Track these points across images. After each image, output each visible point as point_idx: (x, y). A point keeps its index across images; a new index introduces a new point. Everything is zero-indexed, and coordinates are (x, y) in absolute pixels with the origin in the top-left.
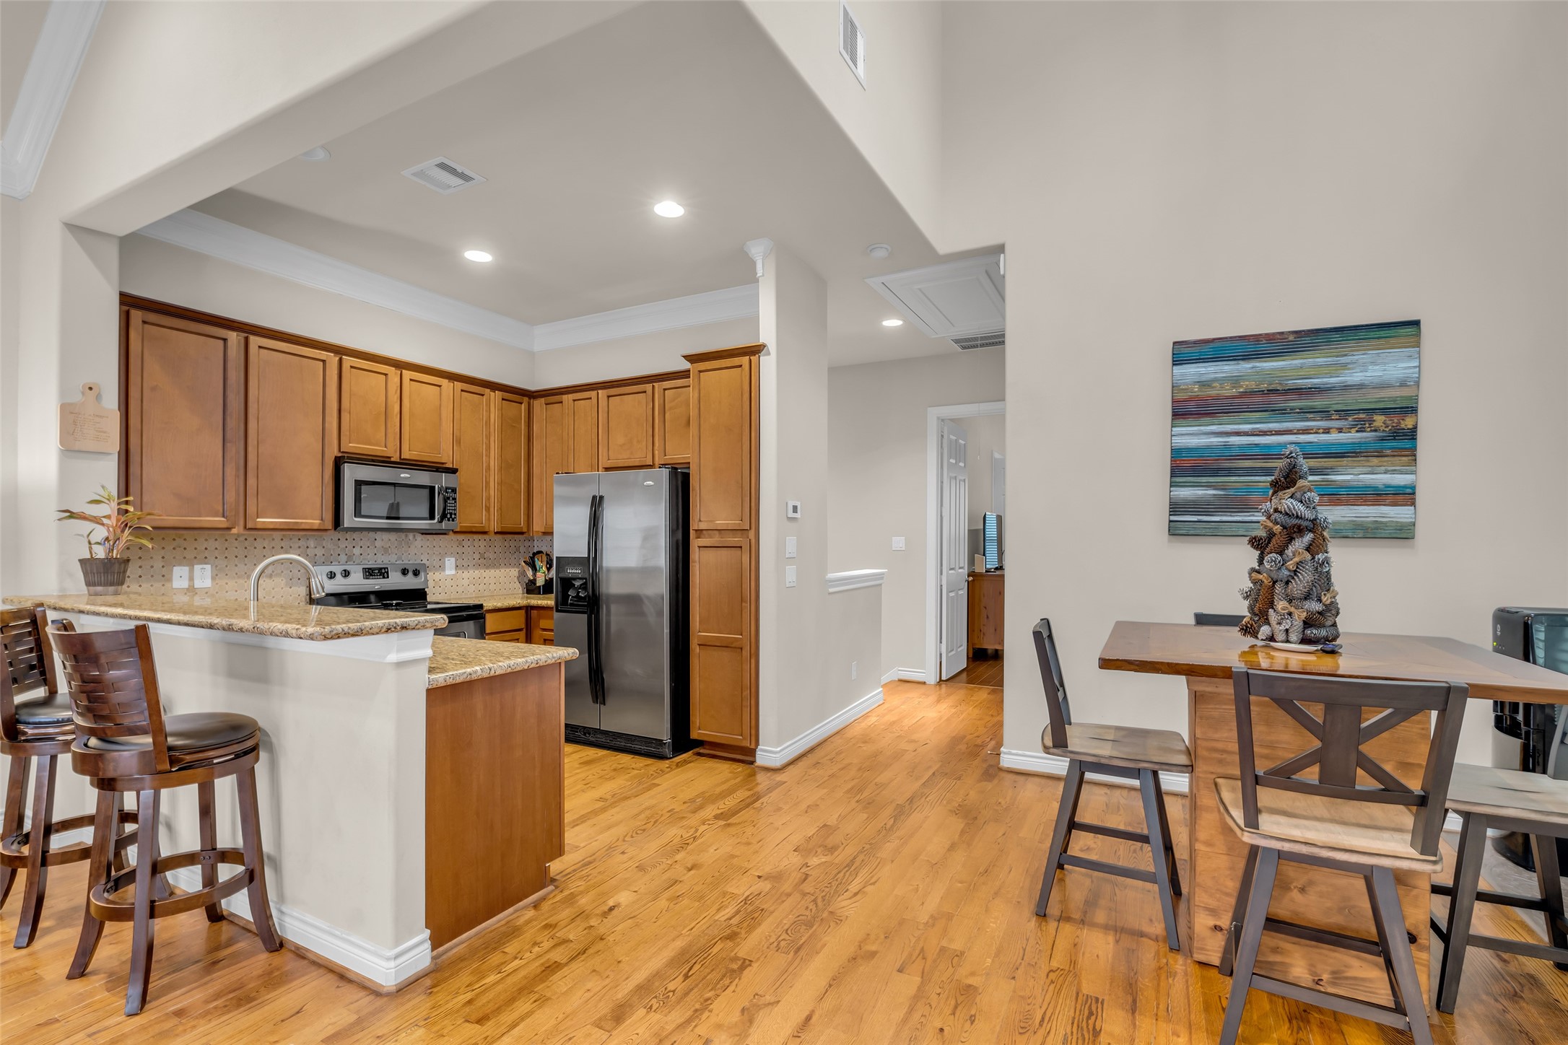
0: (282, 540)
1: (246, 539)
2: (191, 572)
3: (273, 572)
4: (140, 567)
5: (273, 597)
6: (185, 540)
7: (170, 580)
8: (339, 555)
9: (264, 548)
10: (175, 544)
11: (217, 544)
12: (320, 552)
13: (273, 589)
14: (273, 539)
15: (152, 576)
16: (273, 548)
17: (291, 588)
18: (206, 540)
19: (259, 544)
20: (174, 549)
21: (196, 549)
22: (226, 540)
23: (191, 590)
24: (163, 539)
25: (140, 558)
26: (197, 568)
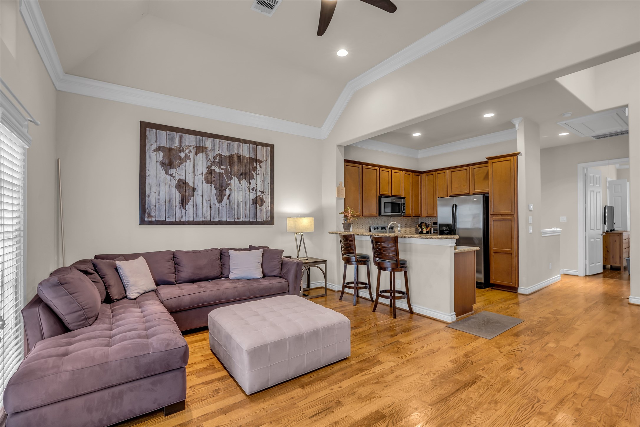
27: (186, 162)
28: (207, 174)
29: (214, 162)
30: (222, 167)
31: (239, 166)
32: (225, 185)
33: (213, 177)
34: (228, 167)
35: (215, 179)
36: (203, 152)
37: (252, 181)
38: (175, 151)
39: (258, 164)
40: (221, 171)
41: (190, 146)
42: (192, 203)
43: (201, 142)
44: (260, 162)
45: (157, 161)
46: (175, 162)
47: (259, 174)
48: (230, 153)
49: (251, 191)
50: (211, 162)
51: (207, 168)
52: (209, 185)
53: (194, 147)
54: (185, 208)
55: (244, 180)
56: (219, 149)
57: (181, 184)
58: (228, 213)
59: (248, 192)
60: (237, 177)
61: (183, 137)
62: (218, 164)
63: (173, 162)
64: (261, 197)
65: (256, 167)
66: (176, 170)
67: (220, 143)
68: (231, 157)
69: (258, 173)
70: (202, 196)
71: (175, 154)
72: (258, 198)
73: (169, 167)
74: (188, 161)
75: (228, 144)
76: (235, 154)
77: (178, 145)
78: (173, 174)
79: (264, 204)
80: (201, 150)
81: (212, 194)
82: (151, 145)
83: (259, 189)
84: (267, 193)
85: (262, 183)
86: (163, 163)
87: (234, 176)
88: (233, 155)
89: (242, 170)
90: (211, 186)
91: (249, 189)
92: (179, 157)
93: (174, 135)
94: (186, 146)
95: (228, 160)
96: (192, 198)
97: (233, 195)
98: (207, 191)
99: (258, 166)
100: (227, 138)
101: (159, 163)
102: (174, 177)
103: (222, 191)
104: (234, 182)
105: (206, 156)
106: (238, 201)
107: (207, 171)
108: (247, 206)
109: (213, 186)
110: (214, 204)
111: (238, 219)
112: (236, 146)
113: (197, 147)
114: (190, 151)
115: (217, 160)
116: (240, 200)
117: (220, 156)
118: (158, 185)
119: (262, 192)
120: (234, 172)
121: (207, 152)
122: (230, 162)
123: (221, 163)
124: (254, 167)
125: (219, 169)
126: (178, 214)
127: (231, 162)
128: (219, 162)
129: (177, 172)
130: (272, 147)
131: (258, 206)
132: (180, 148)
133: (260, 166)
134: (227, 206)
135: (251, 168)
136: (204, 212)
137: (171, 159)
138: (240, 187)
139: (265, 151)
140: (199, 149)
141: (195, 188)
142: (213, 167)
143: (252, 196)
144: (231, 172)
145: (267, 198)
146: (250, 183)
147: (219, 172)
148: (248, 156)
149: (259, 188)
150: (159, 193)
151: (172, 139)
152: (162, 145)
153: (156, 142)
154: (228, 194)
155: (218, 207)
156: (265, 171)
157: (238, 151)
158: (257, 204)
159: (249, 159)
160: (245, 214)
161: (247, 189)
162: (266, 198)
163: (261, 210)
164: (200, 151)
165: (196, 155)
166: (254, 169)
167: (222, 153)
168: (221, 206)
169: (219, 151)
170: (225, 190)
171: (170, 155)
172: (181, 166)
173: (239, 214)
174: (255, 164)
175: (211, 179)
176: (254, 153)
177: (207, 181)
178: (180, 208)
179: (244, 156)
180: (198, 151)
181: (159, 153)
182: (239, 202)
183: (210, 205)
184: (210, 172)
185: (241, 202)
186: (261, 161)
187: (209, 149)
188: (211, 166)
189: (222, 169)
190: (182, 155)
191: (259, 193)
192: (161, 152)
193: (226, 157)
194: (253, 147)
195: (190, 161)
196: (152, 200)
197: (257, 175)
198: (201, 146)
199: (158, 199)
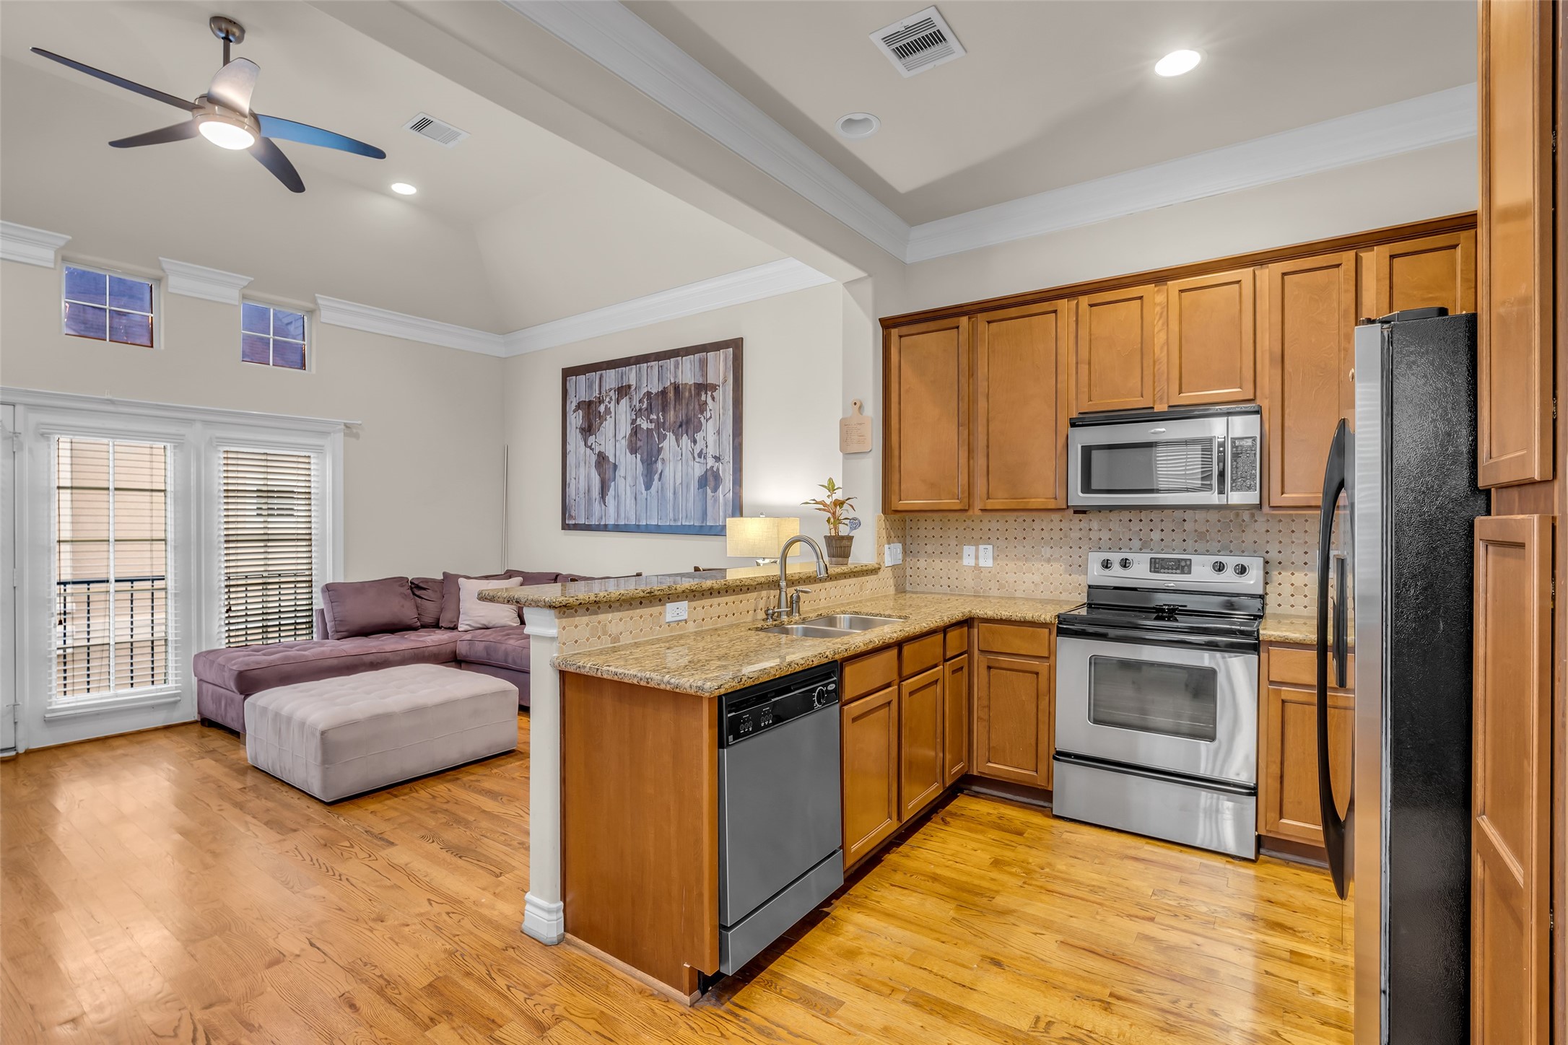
0: (1061, 521)
1: (1024, 521)
2: (977, 550)
3: (1051, 556)
4: (941, 545)
5: (1051, 583)
6: (973, 521)
7: (961, 558)
8: (1130, 540)
9: (1042, 530)
10: (965, 525)
11: (998, 526)
12: (1105, 535)
13: (1051, 574)
14: (1052, 521)
15: (949, 553)
16: (1052, 530)
17: (1070, 575)
18: (990, 521)
19: (1037, 525)
20: (965, 529)
21: (981, 530)
22: (1007, 521)
23: (977, 567)
24: (957, 520)
25: (941, 537)
26: (981, 547)
27: (606, 420)
28: (631, 435)
29: (640, 410)
30: (651, 417)
31: (677, 409)
32: (655, 451)
33: (639, 439)
34: (660, 415)
35: (641, 444)
36: (626, 396)
37: (699, 436)
38: (595, 405)
39: (709, 394)
40: (650, 426)
41: (610, 390)
42: (614, 493)
43: (624, 377)
44: (714, 388)
45: (576, 428)
46: (594, 424)
47: (711, 417)
48: (662, 384)
49: (697, 459)
50: (636, 411)
51: (632, 424)
52: (634, 455)
53: (615, 391)
54: (606, 503)
55: (685, 437)
56: (647, 382)
57: (602, 459)
58: (659, 508)
59: (691, 463)
60: (673, 431)
61: (603, 377)
62: (646, 413)
63: (592, 425)
64: (715, 469)
65: (706, 403)
66: (596, 438)
67: (648, 370)
68: (664, 393)
69: (708, 416)
70: (625, 479)
71: (595, 409)
72: (709, 473)
73: (588, 433)
74: (608, 417)
75: (660, 368)
77: (597, 394)
78: (592, 444)
79: (721, 487)
81: (638, 472)
82: (572, 402)
83: (711, 453)
84: (727, 458)
85: (716, 437)
86: (582, 429)
87: (669, 430)
88: (666, 388)
89: (682, 416)
90: (636, 457)
91: (693, 454)
92: (599, 415)
93: (594, 378)
94: (606, 392)
95: (660, 402)
96: (613, 484)
97: (666, 473)
98: (631, 469)
99: (709, 401)
100: (659, 356)
101: (578, 430)
102: (592, 449)
103: (651, 465)
104: (669, 443)
105: (630, 402)
106: (675, 484)
107: (631, 430)
108: (691, 493)
109: (639, 456)
110: (640, 492)
111: (675, 520)
112: (672, 368)
113: (618, 388)
114: (611, 399)
115: (645, 406)
116: (679, 481)
117: (649, 394)
118: (578, 466)
119: (717, 459)
120: (668, 423)
121: (631, 394)
122: (663, 403)
123: (650, 409)
124: (701, 403)
125: (647, 422)
126: (597, 513)
128: (647, 409)
130: (736, 345)
131: (709, 491)
132: (600, 398)
133: (713, 399)
134: (659, 495)
135: (697, 407)
136: (628, 508)
137: (590, 419)
138: (678, 452)
139: (723, 361)
140: (623, 391)
141: (616, 464)
142: (638, 421)
143: (698, 470)
144: (664, 425)
145: (727, 470)
146: (695, 442)
147: (647, 428)
148: (692, 382)
149: (711, 451)
150: (579, 478)
151: (591, 386)
152: (581, 400)
153: (575, 396)
154: (659, 471)
155: (646, 497)
156: (722, 408)
157: (676, 377)
158: (708, 488)
159: (693, 388)
160: (687, 511)
161: (690, 456)
162: (724, 470)
163: (716, 500)
164: (622, 396)
165: (618, 404)
166: (703, 408)
167: (651, 389)
168: (650, 496)
169: (647, 386)
170: (656, 462)
171: (589, 413)
172: (600, 428)
173: (676, 510)
174: (703, 398)
175: (636, 444)
176: (702, 371)
177: (631, 449)
178: (600, 503)
179: (685, 383)
180: (619, 396)
181: (579, 414)
183: (635, 494)
184: (635, 431)
185: (680, 484)
186: (716, 385)
187: (633, 388)
188: (636, 419)
189: (651, 422)
190: (602, 408)
191: (711, 462)
192: (580, 411)
193: (657, 394)
194: (700, 359)
195: (611, 417)
196: (571, 491)
197: (707, 421)
198: (624, 385)
199: (577, 489)
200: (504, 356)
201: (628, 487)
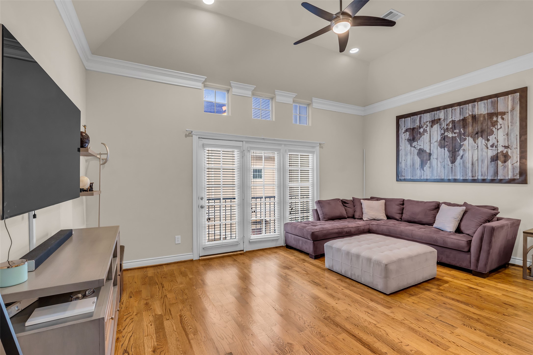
28: (441, 140)
29: (447, 129)
30: (455, 131)
31: (474, 126)
32: (458, 146)
33: (446, 142)
34: (462, 130)
35: (448, 143)
36: (437, 123)
37: (490, 138)
38: (417, 129)
39: (500, 117)
40: (454, 135)
41: (427, 122)
42: (429, 166)
43: (436, 116)
44: (503, 114)
45: (405, 139)
46: (416, 137)
47: (501, 128)
48: (463, 116)
49: (490, 148)
50: (444, 129)
51: (441, 135)
52: (443, 149)
53: (430, 122)
54: (424, 170)
55: (480, 139)
56: (452, 116)
57: (421, 152)
58: (461, 171)
59: (485, 150)
60: (471, 137)
61: (422, 117)
62: (451, 130)
63: (415, 137)
64: (504, 152)
65: (497, 121)
66: (417, 143)
67: (453, 111)
68: (464, 120)
69: (499, 127)
70: (437, 159)
71: (417, 131)
72: (499, 155)
73: (413, 141)
74: (425, 134)
75: (461, 109)
76: (469, 115)
77: (418, 124)
78: (415, 145)
79: (509, 161)
80: (436, 122)
81: (446, 156)
82: (402, 129)
83: (501, 145)
84: (515, 146)
85: (506, 137)
86: (409, 140)
87: (468, 136)
88: (466, 117)
89: (478, 128)
90: (444, 149)
91: (487, 146)
92: (419, 133)
93: (416, 118)
94: (424, 123)
95: (461, 124)
96: (429, 162)
97: (467, 155)
98: (441, 155)
99: (500, 120)
100: (459, 104)
101: (407, 140)
102: (416, 148)
103: (455, 153)
104: (468, 142)
105: (440, 126)
107: (441, 138)
108: (485, 164)
109: (446, 149)
110: (447, 165)
111: (473, 177)
112: (470, 108)
113: (432, 121)
114: (427, 126)
115: (450, 126)
116: (475, 158)
117: (453, 122)
118: (406, 155)
119: (505, 147)
120: (468, 133)
121: (441, 122)
123: (454, 127)
124: (493, 122)
125: (452, 134)
126: (418, 174)
127: (464, 124)
128: (452, 128)
129: (418, 144)
131: (500, 163)
132: (420, 126)
133: (503, 119)
134: (461, 165)
135: (490, 124)
136: (439, 171)
137: (414, 135)
138: (475, 146)
139: (511, 100)
140: (434, 122)
141: (431, 153)
142: (446, 134)
143: (491, 153)
144: (464, 134)
145: (515, 152)
146: (488, 140)
147: (452, 136)
148: (486, 112)
150: (407, 160)
151: (414, 121)
152: (408, 128)
153: (405, 127)
154: (461, 155)
155: (451, 167)
156: (511, 122)
157: (473, 111)
158: (499, 161)
159: (486, 115)
160: (482, 172)
161: (484, 147)
162: (512, 153)
163: (505, 167)
164: (435, 124)
165: (432, 127)
166: (494, 124)
167: (455, 119)
168: (454, 166)
169: (452, 118)
170: (458, 151)
171: (413, 133)
172: (420, 139)
173: (474, 172)
174: (495, 119)
175: (444, 144)
176: (494, 107)
177: (441, 146)
178: (420, 170)
179: (480, 114)
180: (433, 124)
181: (407, 134)
182: (474, 161)
183: (444, 166)
184: (444, 138)
185: (476, 160)
186: (505, 112)
187: (442, 120)
188: (444, 133)
189: (455, 133)
190: (421, 130)
191: (500, 149)
192: (408, 133)
193: (460, 121)
194: (492, 102)
195: (427, 133)
196: (402, 165)
197: (498, 130)
198: (436, 119)
199: (406, 165)
200: (363, 115)
201: (439, 163)
